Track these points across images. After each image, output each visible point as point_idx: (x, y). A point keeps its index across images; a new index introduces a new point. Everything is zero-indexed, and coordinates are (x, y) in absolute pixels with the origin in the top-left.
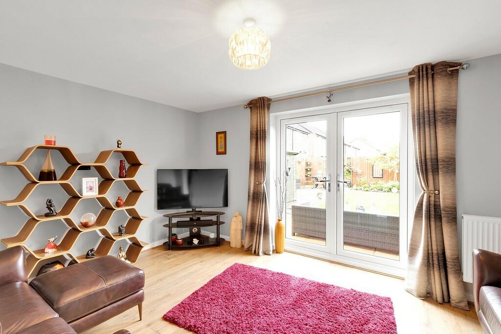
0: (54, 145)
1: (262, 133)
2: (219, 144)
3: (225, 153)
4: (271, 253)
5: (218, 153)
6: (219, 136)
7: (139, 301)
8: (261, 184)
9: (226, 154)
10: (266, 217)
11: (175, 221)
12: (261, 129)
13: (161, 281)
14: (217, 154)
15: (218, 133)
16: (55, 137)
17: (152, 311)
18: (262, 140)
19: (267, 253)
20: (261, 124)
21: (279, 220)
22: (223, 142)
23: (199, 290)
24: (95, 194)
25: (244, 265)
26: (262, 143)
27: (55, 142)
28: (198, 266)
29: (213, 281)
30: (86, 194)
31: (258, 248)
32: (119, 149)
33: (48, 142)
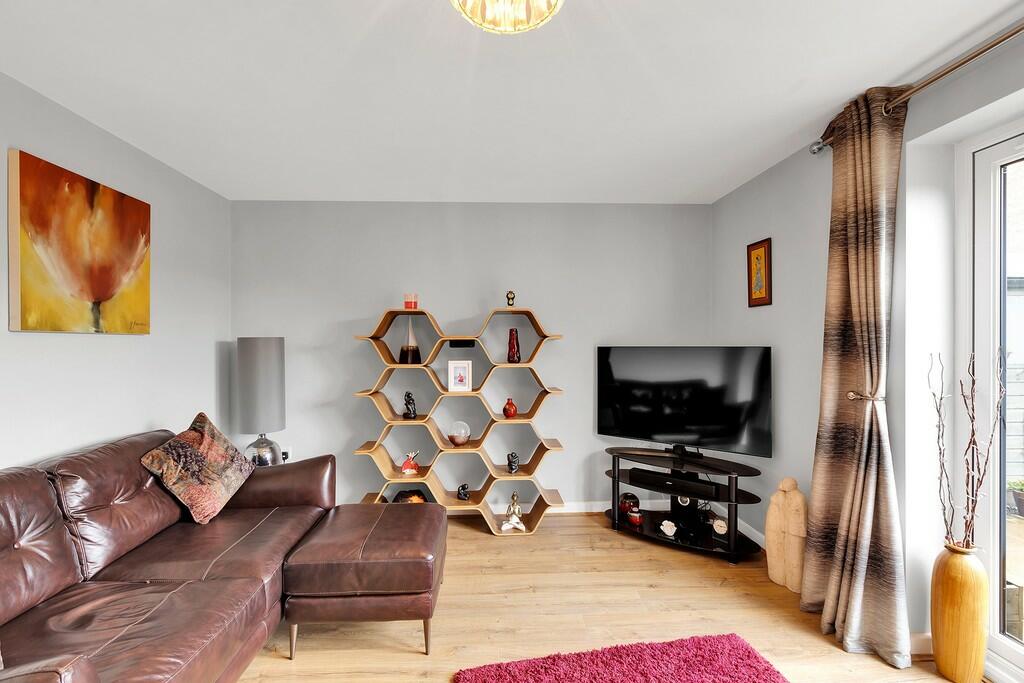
0: (415, 307)
1: (861, 222)
2: (754, 279)
3: (767, 301)
4: (904, 660)
5: (753, 303)
6: (754, 254)
7: (424, 614)
8: (861, 398)
9: (770, 303)
10: (882, 522)
11: (626, 465)
12: (861, 207)
13: (534, 591)
14: (750, 306)
15: (751, 248)
16: (416, 296)
17: (456, 648)
18: (861, 246)
19: (881, 651)
20: (860, 189)
21: (953, 551)
22: (763, 271)
23: (565, 658)
24: (466, 389)
25: (750, 654)
26: (862, 257)
27: (415, 303)
28: (634, 594)
29: (617, 653)
30: (455, 388)
31: (844, 621)
32: (510, 308)
33: (408, 304)
